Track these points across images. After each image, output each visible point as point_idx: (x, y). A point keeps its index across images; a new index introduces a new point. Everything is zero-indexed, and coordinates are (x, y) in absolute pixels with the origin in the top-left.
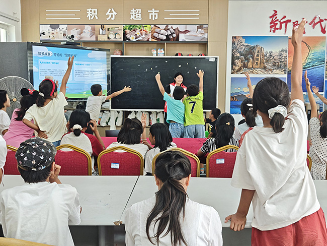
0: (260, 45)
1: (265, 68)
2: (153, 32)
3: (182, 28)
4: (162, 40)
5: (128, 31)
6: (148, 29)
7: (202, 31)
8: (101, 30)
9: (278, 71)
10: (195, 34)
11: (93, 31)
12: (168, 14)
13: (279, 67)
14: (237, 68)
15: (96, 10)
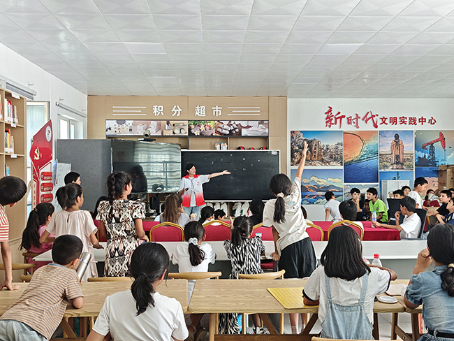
0: (318, 139)
1: (322, 160)
2: (216, 127)
3: (244, 124)
4: (225, 135)
5: (193, 127)
6: (212, 124)
7: (263, 127)
8: (167, 125)
9: (335, 163)
10: (256, 129)
11: (159, 127)
12: (230, 111)
13: (335, 160)
14: (296, 160)
15: (162, 107)
